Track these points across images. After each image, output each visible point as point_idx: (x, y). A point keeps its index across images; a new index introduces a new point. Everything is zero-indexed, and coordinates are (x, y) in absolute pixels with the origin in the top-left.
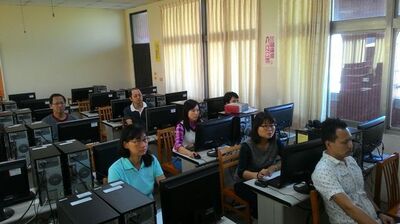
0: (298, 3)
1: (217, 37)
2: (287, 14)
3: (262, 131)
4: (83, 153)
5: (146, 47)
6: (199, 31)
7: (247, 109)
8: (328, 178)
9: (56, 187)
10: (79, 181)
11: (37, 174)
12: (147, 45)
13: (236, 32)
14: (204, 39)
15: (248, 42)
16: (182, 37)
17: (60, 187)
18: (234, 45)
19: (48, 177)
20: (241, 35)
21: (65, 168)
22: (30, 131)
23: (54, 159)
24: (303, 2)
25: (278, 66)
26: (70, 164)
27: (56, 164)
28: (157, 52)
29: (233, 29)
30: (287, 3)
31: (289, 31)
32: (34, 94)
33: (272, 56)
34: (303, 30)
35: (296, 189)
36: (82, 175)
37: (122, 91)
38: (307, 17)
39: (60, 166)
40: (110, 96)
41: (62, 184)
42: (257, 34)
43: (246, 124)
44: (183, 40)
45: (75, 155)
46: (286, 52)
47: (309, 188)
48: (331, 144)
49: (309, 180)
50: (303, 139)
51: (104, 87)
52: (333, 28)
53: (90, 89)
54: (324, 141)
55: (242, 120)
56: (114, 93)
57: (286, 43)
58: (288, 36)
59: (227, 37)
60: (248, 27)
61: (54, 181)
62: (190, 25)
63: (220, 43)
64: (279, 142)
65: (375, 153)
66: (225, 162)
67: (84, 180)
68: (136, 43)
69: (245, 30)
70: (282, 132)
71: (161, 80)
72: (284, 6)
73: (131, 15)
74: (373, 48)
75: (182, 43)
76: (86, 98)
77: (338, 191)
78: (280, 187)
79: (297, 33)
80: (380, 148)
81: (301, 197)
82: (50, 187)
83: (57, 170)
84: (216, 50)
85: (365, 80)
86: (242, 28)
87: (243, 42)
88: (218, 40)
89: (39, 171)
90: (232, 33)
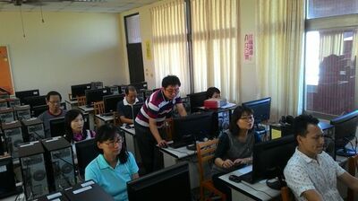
0: (274, 3)
1: (200, 36)
2: (264, 13)
3: (241, 123)
4: (66, 150)
5: (139, 45)
6: (184, 31)
7: (225, 105)
8: (300, 174)
9: (41, 182)
10: (62, 177)
11: (22, 170)
12: (140, 45)
13: (217, 31)
14: (189, 38)
15: (228, 40)
16: (169, 37)
17: (45, 182)
18: (216, 43)
19: (32, 173)
20: (222, 34)
21: (49, 164)
22: (24, 128)
23: (38, 157)
24: (278, 2)
25: (257, 63)
26: (53, 160)
27: (40, 161)
28: (148, 51)
29: (214, 28)
30: (264, 4)
31: (266, 30)
32: (38, 91)
33: (251, 53)
34: (279, 28)
35: (268, 184)
36: (64, 171)
37: (115, 87)
38: (283, 16)
39: (43, 162)
40: (105, 92)
41: (46, 179)
42: (237, 32)
43: (224, 118)
44: (171, 39)
45: (58, 152)
46: (263, 49)
47: (281, 184)
48: (303, 139)
49: (281, 175)
50: (277, 134)
51: (100, 84)
52: (307, 26)
53: (88, 85)
54: (296, 136)
55: (220, 115)
56: (108, 89)
57: (263, 41)
58: (265, 34)
59: (209, 36)
60: (228, 27)
61: (38, 177)
62: (176, 26)
63: (203, 42)
64: (256, 135)
65: (348, 146)
66: (203, 156)
67: (67, 175)
68: (130, 42)
69: (226, 30)
70: (260, 125)
71: (152, 75)
72: (260, 5)
73: (125, 17)
74: (351, 42)
75: (170, 42)
76: (83, 94)
77: (308, 188)
78: (253, 183)
79: (274, 31)
80: (353, 141)
81: (273, 193)
82: (34, 182)
83: (41, 166)
84: (200, 48)
85: (342, 73)
86: (223, 27)
87: (224, 41)
88: (202, 39)
89: (24, 167)
90: (213, 32)
